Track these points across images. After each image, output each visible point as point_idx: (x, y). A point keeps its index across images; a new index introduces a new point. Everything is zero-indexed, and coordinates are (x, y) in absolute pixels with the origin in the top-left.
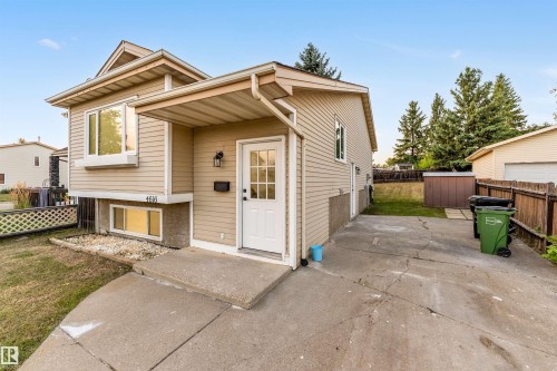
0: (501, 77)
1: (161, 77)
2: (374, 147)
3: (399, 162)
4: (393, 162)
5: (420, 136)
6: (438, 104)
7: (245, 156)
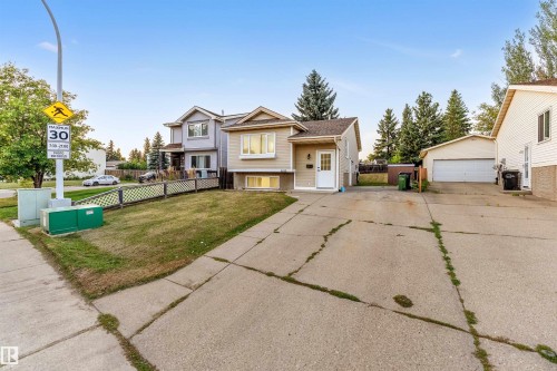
0: (455, 92)
1: (289, 127)
2: (359, 148)
3: (377, 158)
4: (372, 157)
5: (394, 137)
6: (407, 113)
7: (318, 155)
